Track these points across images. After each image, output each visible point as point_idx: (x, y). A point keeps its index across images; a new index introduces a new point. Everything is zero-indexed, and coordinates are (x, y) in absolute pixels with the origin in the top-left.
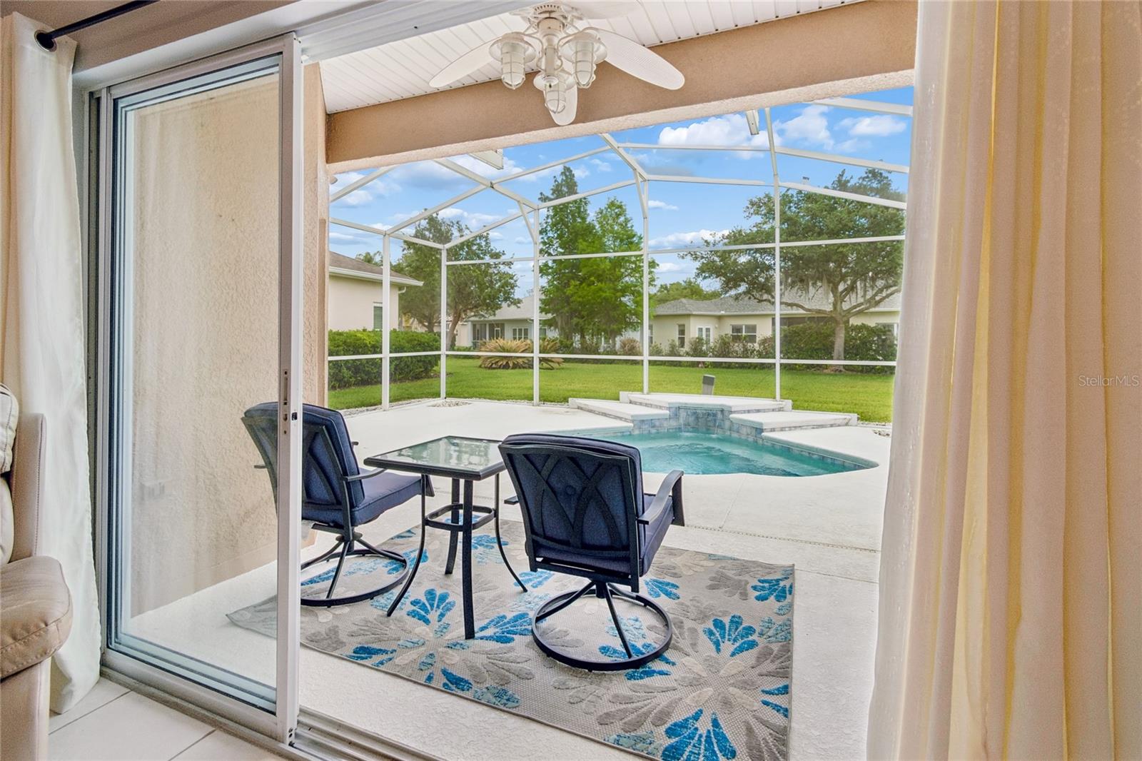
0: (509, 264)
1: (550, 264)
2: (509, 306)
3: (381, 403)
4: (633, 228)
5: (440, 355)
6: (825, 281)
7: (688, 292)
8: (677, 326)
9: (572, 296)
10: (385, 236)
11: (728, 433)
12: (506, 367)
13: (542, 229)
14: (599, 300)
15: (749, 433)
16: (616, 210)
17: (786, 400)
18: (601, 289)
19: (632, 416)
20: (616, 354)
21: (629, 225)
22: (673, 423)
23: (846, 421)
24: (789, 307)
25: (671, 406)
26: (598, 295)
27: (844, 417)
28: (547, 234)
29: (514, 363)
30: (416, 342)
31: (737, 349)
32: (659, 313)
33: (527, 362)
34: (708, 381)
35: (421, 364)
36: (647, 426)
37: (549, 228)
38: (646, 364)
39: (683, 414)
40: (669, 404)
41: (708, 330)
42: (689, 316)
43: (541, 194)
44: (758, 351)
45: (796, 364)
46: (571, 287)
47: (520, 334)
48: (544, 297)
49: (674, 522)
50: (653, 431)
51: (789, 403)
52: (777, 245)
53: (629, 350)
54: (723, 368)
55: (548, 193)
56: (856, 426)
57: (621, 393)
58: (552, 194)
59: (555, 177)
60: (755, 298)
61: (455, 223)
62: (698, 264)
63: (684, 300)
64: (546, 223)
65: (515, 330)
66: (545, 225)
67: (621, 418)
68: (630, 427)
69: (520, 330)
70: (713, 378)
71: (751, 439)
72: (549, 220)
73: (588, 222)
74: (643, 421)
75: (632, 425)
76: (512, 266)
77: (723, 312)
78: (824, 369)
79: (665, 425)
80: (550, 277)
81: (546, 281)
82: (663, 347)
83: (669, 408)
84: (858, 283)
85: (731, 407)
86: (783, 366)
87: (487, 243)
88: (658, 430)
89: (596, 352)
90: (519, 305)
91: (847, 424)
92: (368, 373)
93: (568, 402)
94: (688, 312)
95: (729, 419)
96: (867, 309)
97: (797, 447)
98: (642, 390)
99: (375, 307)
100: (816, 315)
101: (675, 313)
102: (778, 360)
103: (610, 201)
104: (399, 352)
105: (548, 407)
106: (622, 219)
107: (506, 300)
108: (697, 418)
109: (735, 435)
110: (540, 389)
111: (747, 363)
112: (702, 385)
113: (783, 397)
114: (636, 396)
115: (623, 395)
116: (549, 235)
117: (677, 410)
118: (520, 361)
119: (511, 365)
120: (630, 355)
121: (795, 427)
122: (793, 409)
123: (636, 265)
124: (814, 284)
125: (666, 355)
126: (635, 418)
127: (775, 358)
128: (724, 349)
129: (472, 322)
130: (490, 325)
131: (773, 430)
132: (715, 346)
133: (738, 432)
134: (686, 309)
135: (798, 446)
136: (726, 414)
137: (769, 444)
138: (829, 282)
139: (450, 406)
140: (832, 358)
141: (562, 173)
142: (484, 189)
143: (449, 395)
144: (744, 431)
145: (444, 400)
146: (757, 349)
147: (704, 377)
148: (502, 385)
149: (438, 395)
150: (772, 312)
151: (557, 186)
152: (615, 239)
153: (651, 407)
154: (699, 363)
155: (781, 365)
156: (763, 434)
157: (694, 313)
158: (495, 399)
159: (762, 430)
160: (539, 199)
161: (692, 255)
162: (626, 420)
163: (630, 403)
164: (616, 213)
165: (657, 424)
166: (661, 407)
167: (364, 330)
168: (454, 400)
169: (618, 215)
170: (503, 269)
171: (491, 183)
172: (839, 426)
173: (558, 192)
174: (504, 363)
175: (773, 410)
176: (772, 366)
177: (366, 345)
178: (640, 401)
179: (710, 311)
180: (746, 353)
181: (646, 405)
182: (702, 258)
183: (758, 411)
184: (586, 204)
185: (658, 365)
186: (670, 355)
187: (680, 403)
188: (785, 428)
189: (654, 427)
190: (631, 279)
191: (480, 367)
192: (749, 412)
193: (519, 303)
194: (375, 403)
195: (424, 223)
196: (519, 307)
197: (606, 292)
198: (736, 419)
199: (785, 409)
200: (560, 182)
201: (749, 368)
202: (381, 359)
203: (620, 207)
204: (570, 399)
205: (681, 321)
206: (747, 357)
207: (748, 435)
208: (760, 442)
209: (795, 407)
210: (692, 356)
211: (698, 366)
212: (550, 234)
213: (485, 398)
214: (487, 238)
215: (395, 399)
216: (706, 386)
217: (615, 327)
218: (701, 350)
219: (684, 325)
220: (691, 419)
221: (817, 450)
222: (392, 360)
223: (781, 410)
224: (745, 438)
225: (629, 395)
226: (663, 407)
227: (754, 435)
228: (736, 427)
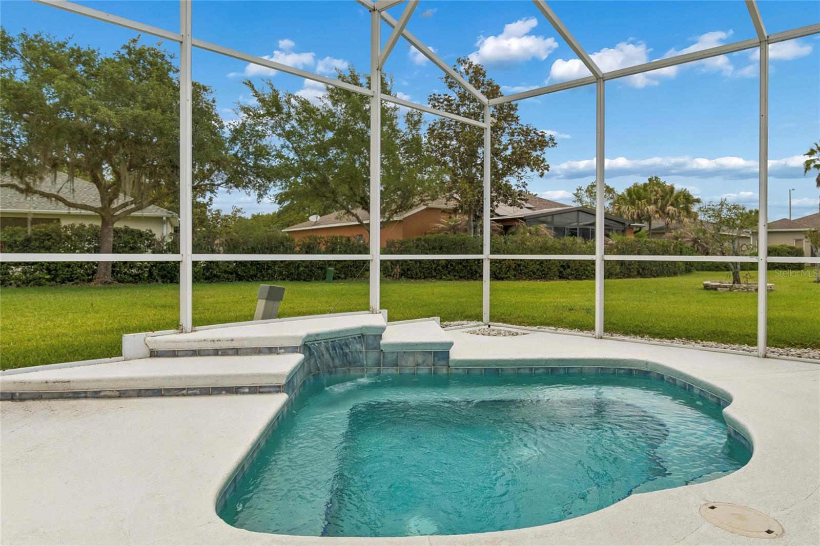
11: (374, 370)
15: (420, 362)
25: (303, 343)
34: (277, 295)
40: (303, 340)
57: (125, 337)
71: (423, 371)
83: (300, 349)
95: (377, 347)
102: (375, 256)
114: (166, 338)
115: (131, 341)
126: (287, 381)
127: (369, 253)
133: (397, 365)
136: (370, 340)
137: (460, 371)
144: (409, 361)
156: (450, 357)
159: (446, 353)
163: (151, 356)
165: (295, 382)
187: (309, 336)
189: (293, 390)
198: (392, 345)
207: (418, 365)
208: (443, 371)
224: (412, 371)
225: (148, 339)
226: (281, 348)
227: (430, 364)
228: (390, 358)
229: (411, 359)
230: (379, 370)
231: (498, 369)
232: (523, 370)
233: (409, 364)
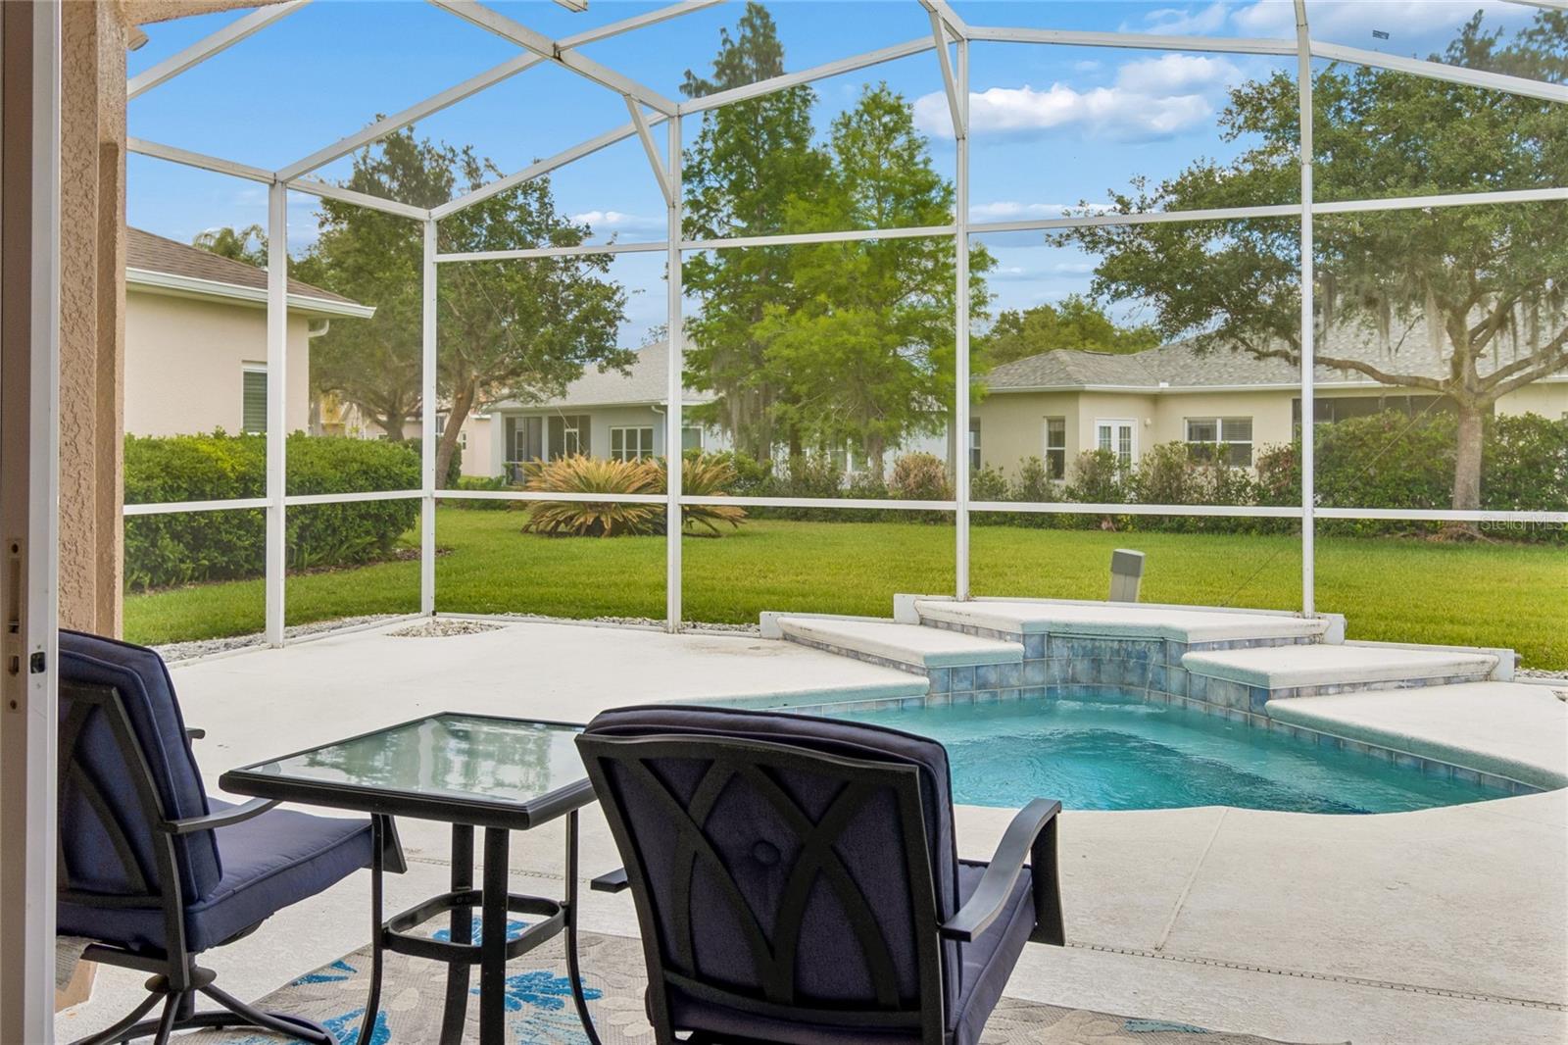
0: (603, 260)
1: (711, 259)
2: (602, 370)
3: (262, 628)
4: (931, 167)
5: (420, 500)
6: (1431, 303)
7: (1073, 334)
8: (1045, 423)
9: (769, 341)
10: (272, 186)
11: (1179, 701)
12: (595, 530)
13: (690, 167)
14: (839, 355)
15: (1233, 701)
16: (886, 119)
17: (1328, 615)
18: (844, 326)
19: (926, 658)
20: (882, 495)
21: (919, 159)
22: (1035, 676)
23: (1486, 668)
24: (1339, 372)
25: (1028, 631)
26: (839, 339)
27: (1480, 658)
28: (701, 181)
29: (614, 520)
30: (356, 466)
31: (1201, 481)
32: (994, 388)
33: (649, 516)
34: (1127, 567)
35: (368, 524)
36: (965, 684)
37: (707, 166)
38: (962, 520)
39: (1060, 649)
40: (1023, 625)
41: (1125, 432)
42: (1074, 395)
43: (688, 74)
44: (1257, 487)
45: (1355, 521)
46: (767, 321)
47: (631, 444)
48: (693, 346)
49: (1037, 936)
50: (982, 697)
51: (1336, 622)
52: (1307, 209)
53: (920, 486)
54: (1166, 530)
55: (707, 73)
56: (1512, 681)
57: (897, 596)
58: (718, 76)
59: (723, 30)
60: (1249, 349)
61: (459, 151)
62: (1098, 260)
63: (1062, 355)
64: (701, 151)
65: (617, 435)
66: (697, 158)
67: (896, 665)
68: (919, 687)
69: (632, 434)
70: (1140, 557)
71: (1237, 717)
72: (709, 145)
73: (809, 150)
74: (955, 671)
75: (925, 681)
76: (610, 266)
77: (1164, 386)
78: (1429, 532)
79: (1013, 681)
80: (710, 295)
81: (700, 303)
82: (1007, 477)
83: (1024, 638)
84: (1518, 308)
85: (1184, 634)
86: (1323, 527)
87: (543, 205)
88: (994, 694)
89: (830, 490)
90: (627, 368)
91: (1487, 677)
92: (227, 548)
93: (758, 623)
94: (1074, 386)
95: (1180, 665)
96: (1541, 374)
97: (1356, 737)
98: (950, 590)
99: (246, 374)
100: (1409, 393)
101: (1039, 388)
102: (1308, 511)
103: (870, 94)
104: (310, 493)
105: (706, 635)
106: (900, 141)
107: (593, 353)
108: (1096, 662)
109: (1196, 707)
110: (685, 587)
111: (1228, 519)
112: (1110, 576)
113: (1321, 607)
114: (938, 605)
115: (903, 602)
116: (707, 183)
117: (1044, 641)
118: (632, 514)
119: (608, 526)
120: (920, 497)
121: (1354, 686)
122: (1346, 638)
123: (937, 261)
124: (1403, 311)
125: (1015, 499)
126: (935, 664)
127: (1300, 505)
128: (1168, 483)
129: (504, 412)
130: (550, 418)
131: (1295, 693)
132: (1145, 475)
133: (1205, 700)
134: (1069, 377)
135: (1360, 733)
136: (1173, 650)
137: (1285, 730)
138: (1442, 304)
139: (445, 633)
140: (1448, 504)
141: (743, 20)
142: (538, 61)
143: (443, 605)
144: (1219, 695)
145: (430, 620)
146: (1254, 481)
147: (1116, 553)
148: (584, 578)
149: (412, 605)
150: (1293, 385)
151: (731, 53)
152: (882, 194)
153: (977, 634)
154: (1101, 517)
155: (1317, 522)
156: (1269, 703)
157: (1089, 387)
158: (564, 615)
159: (1267, 694)
160: (683, 88)
161: (1083, 236)
162: (910, 669)
163: (921, 624)
164: (885, 126)
165: (993, 677)
166: (1001, 635)
167: (219, 435)
168: (457, 619)
169: (890, 132)
170: (588, 273)
171: (555, 47)
172: (1468, 681)
173: (731, 71)
174: (590, 521)
175: (1296, 641)
176: (1291, 527)
177: (222, 475)
178: (948, 618)
179: (1132, 382)
180: (1225, 493)
181: (964, 629)
182: (1110, 242)
183: (1257, 643)
184: (805, 101)
185: (996, 523)
186: (1025, 499)
187: (1051, 624)
188: (1327, 687)
189: (983, 686)
190: (925, 299)
191: (526, 530)
192: (1232, 645)
193: (628, 362)
194: (247, 627)
195: (378, 154)
196: (628, 374)
197: (857, 334)
198: (1198, 664)
199: (1327, 637)
200: (737, 45)
201: (1233, 531)
202: (263, 511)
203: (895, 110)
204: (763, 614)
205: (1056, 410)
206: (1229, 503)
207: (1230, 705)
208: (1262, 724)
209: (1353, 633)
210: (1083, 500)
211: (1099, 527)
212: (712, 182)
213: (538, 613)
214: (543, 193)
215: (299, 616)
216: (1121, 579)
217: (881, 424)
218: (1108, 485)
219: (1062, 420)
220: (1082, 667)
221: (1412, 744)
222: (293, 514)
223: (1315, 639)
224: (1223, 715)
225: (917, 603)
226: (1009, 634)
227: (1246, 707)
228: (1198, 685)
229: (1222, 692)
230: (1184, 702)
231: (1337, 740)
232: (1378, 752)
233: (1220, 701)
